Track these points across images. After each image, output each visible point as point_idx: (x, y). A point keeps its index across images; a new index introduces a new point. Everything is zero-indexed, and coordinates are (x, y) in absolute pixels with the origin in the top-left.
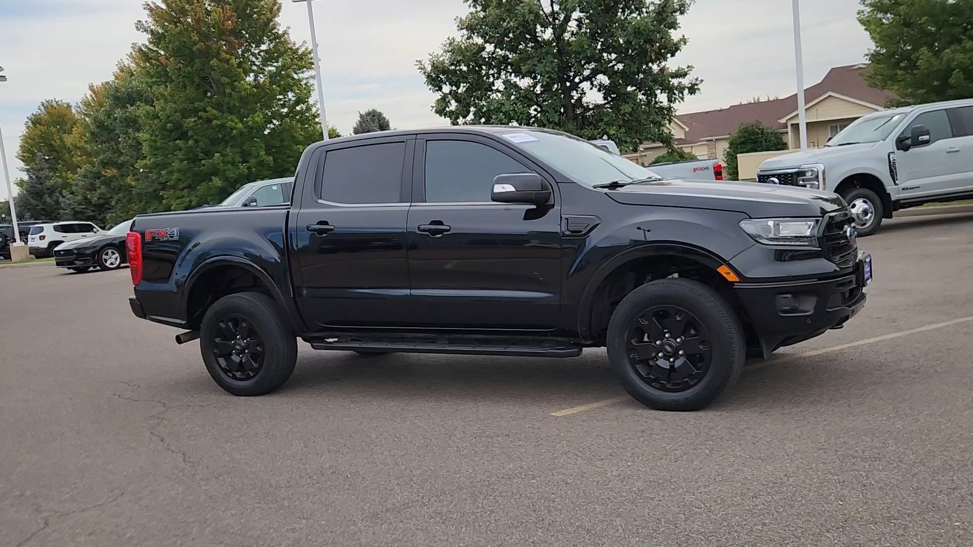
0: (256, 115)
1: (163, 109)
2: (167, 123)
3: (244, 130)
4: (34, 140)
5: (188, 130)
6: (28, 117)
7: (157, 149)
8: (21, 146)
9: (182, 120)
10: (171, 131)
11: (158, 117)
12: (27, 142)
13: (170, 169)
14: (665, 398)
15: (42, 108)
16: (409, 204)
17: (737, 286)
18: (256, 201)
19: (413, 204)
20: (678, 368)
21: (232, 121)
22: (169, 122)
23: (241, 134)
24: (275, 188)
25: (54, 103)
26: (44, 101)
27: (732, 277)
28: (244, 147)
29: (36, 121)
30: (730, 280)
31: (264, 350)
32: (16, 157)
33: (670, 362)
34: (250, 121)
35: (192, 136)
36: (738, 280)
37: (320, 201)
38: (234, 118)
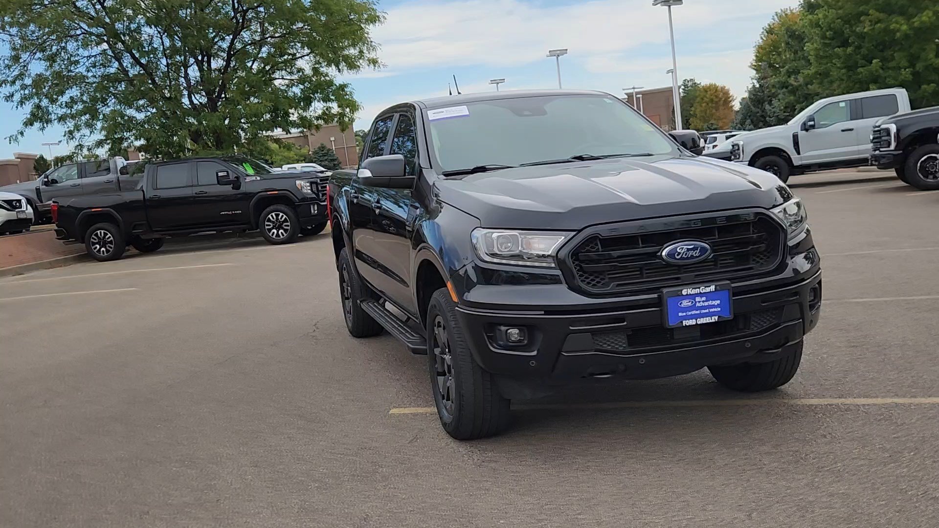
0: (925, 13)
1: (826, 17)
2: (827, 31)
3: (908, 32)
4: (765, 49)
5: (849, 37)
6: (763, 28)
7: (822, 57)
8: (756, 56)
9: (843, 26)
10: (832, 39)
11: (820, 26)
12: (758, 52)
13: (831, 78)
15: (776, 17)
18: (814, 121)
21: (897, 23)
22: (830, 29)
23: (906, 36)
24: (842, 105)
25: (789, 11)
26: (780, 11)
28: (912, 51)
29: (770, 31)
32: (750, 67)
34: (916, 21)
35: (854, 43)
38: (900, 19)
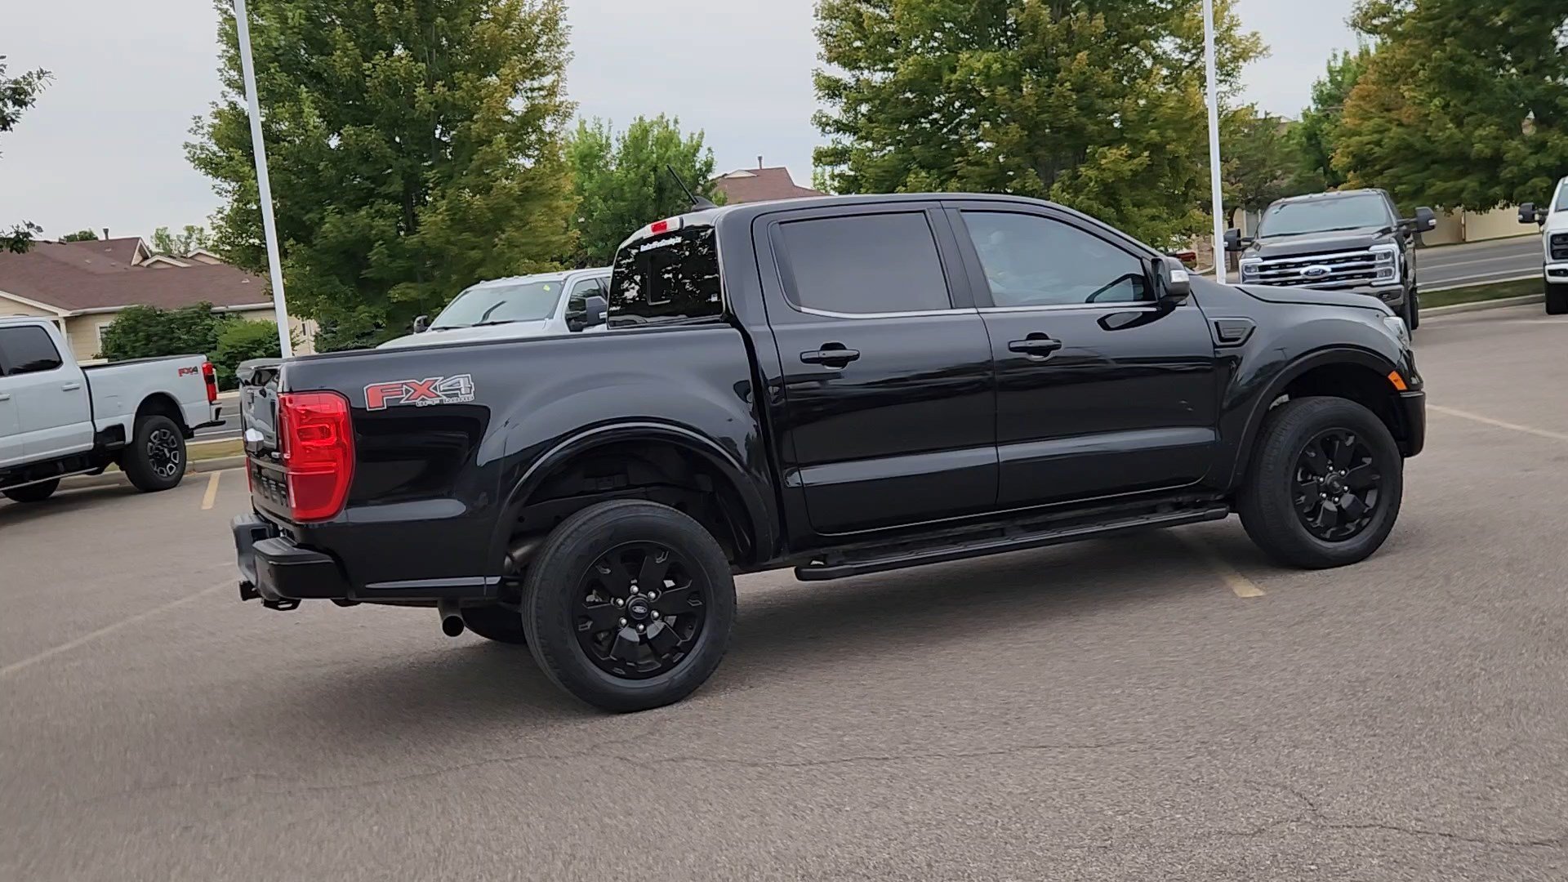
14: (1342, 549)
16: (973, 310)
17: (1405, 395)
19: (980, 310)
20: (1349, 507)
27: (1400, 385)
30: (1399, 388)
31: (704, 606)
33: (1335, 502)
36: (1404, 388)
37: (803, 309)
